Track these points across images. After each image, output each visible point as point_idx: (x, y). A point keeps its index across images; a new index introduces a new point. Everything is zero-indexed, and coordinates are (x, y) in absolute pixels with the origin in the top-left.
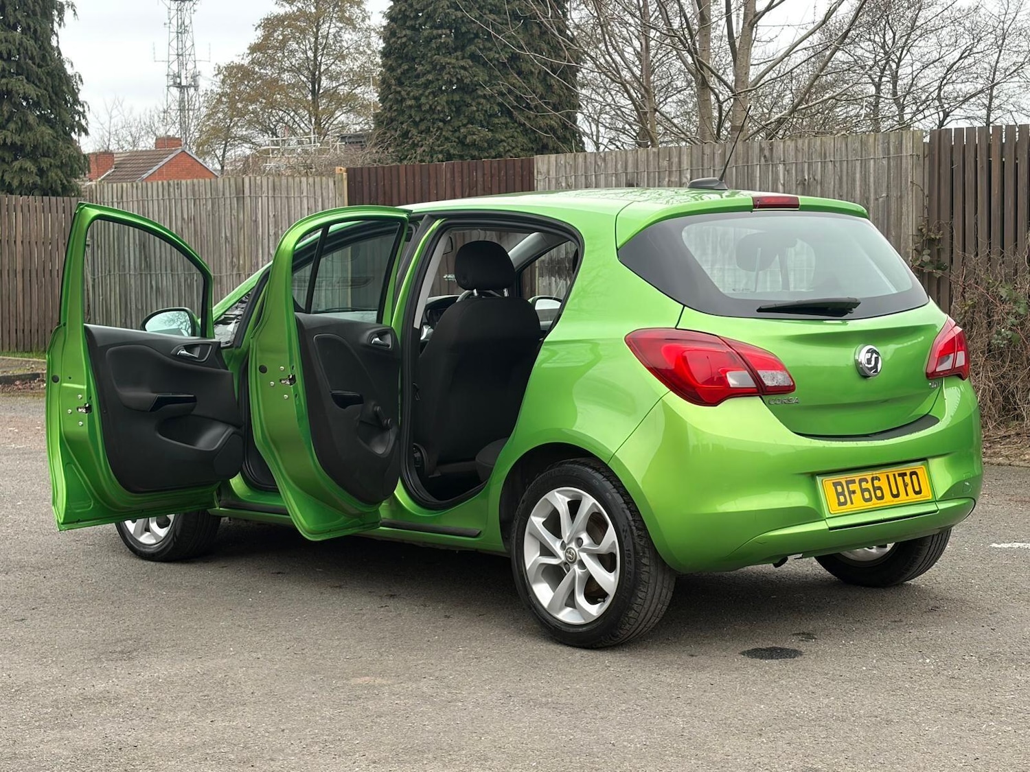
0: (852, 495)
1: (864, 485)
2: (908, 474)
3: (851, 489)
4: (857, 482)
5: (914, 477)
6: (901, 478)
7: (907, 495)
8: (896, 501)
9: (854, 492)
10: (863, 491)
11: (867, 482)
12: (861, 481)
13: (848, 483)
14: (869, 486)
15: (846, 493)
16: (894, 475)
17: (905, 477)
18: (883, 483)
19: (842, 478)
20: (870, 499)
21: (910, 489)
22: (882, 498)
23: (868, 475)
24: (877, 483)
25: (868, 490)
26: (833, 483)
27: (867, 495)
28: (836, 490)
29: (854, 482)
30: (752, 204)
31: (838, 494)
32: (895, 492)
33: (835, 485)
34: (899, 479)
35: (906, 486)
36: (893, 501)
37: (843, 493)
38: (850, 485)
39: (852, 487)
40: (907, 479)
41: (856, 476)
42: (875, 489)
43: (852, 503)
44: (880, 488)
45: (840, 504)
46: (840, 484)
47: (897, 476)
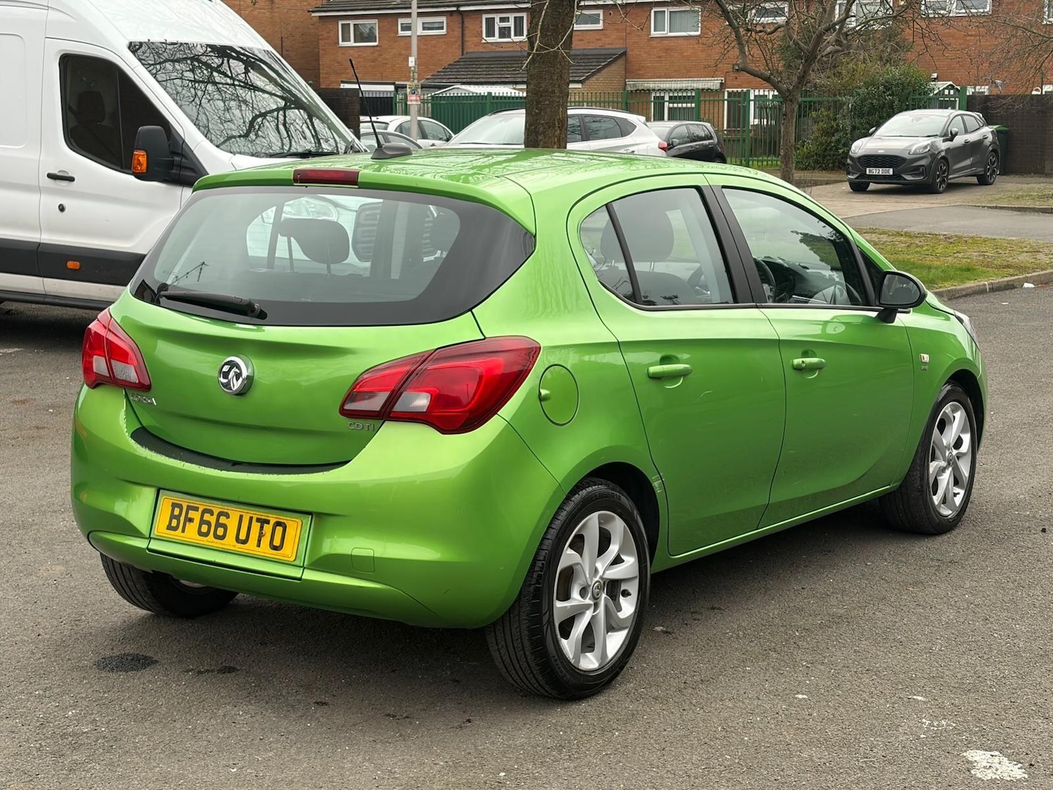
0: (187, 523)
1: (207, 517)
2: (272, 523)
3: (189, 516)
4: (200, 510)
5: (279, 530)
6: (259, 524)
7: (259, 545)
8: (239, 547)
9: (191, 520)
10: (202, 522)
11: (212, 514)
12: (205, 511)
13: (189, 508)
14: (213, 520)
15: (182, 519)
16: (251, 519)
17: (266, 526)
18: (232, 524)
19: (185, 501)
20: (206, 535)
21: (266, 541)
22: (222, 537)
23: (217, 508)
24: (223, 520)
25: (209, 523)
26: (173, 503)
27: (204, 528)
28: (173, 511)
29: (196, 509)
30: (292, 178)
31: (173, 517)
32: (243, 536)
33: (174, 505)
34: (256, 526)
35: (261, 535)
36: (235, 546)
37: (178, 518)
38: (190, 511)
39: (192, 514)
40: (268, 529)
41: (202, 505)
42: (218, 525)
43: (183, 531)
44: (225, 527)
45: (169, 527)
46: (180, 507)
47: (254, 520)
